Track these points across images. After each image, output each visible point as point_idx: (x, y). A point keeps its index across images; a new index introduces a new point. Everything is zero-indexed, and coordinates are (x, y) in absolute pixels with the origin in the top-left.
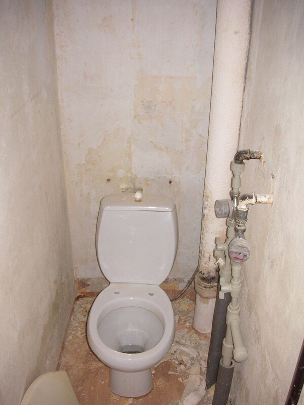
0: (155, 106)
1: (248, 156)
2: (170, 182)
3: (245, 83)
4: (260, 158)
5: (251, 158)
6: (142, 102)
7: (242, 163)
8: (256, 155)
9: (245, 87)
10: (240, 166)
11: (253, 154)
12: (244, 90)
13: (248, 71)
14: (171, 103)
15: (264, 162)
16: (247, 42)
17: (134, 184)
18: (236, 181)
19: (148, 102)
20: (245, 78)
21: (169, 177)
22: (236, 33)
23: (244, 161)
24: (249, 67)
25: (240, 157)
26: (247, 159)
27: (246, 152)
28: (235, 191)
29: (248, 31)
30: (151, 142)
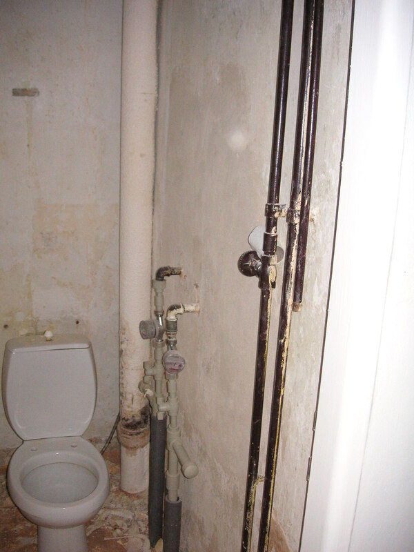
0: (56, 237)
1: (169, 272)
2: (77, 323)
3: (153, 205)
4: (180, 274)
5: (171, 274)
6: (42, 233)
7: (162, 279)
8: (176, 271)
9: (153, 210)
10: (161, 282)
11: (173, 269)
12: (153, 214)
13: (156, 193)
14: (73, 233)
15: (185, 276)
16: (153, 164)
17: (36, 328)
18: (159, 299)
19: (48, 233)
20: (153, 200)
21: (76, 317)
22: (142, 156)
23: (166, 278)
24: (156, 190)
25: (162, 274)
26: (168, 275)
27: (166, 269)
28: (159, 309)
29: (153, 154)
30: (53, 278)
